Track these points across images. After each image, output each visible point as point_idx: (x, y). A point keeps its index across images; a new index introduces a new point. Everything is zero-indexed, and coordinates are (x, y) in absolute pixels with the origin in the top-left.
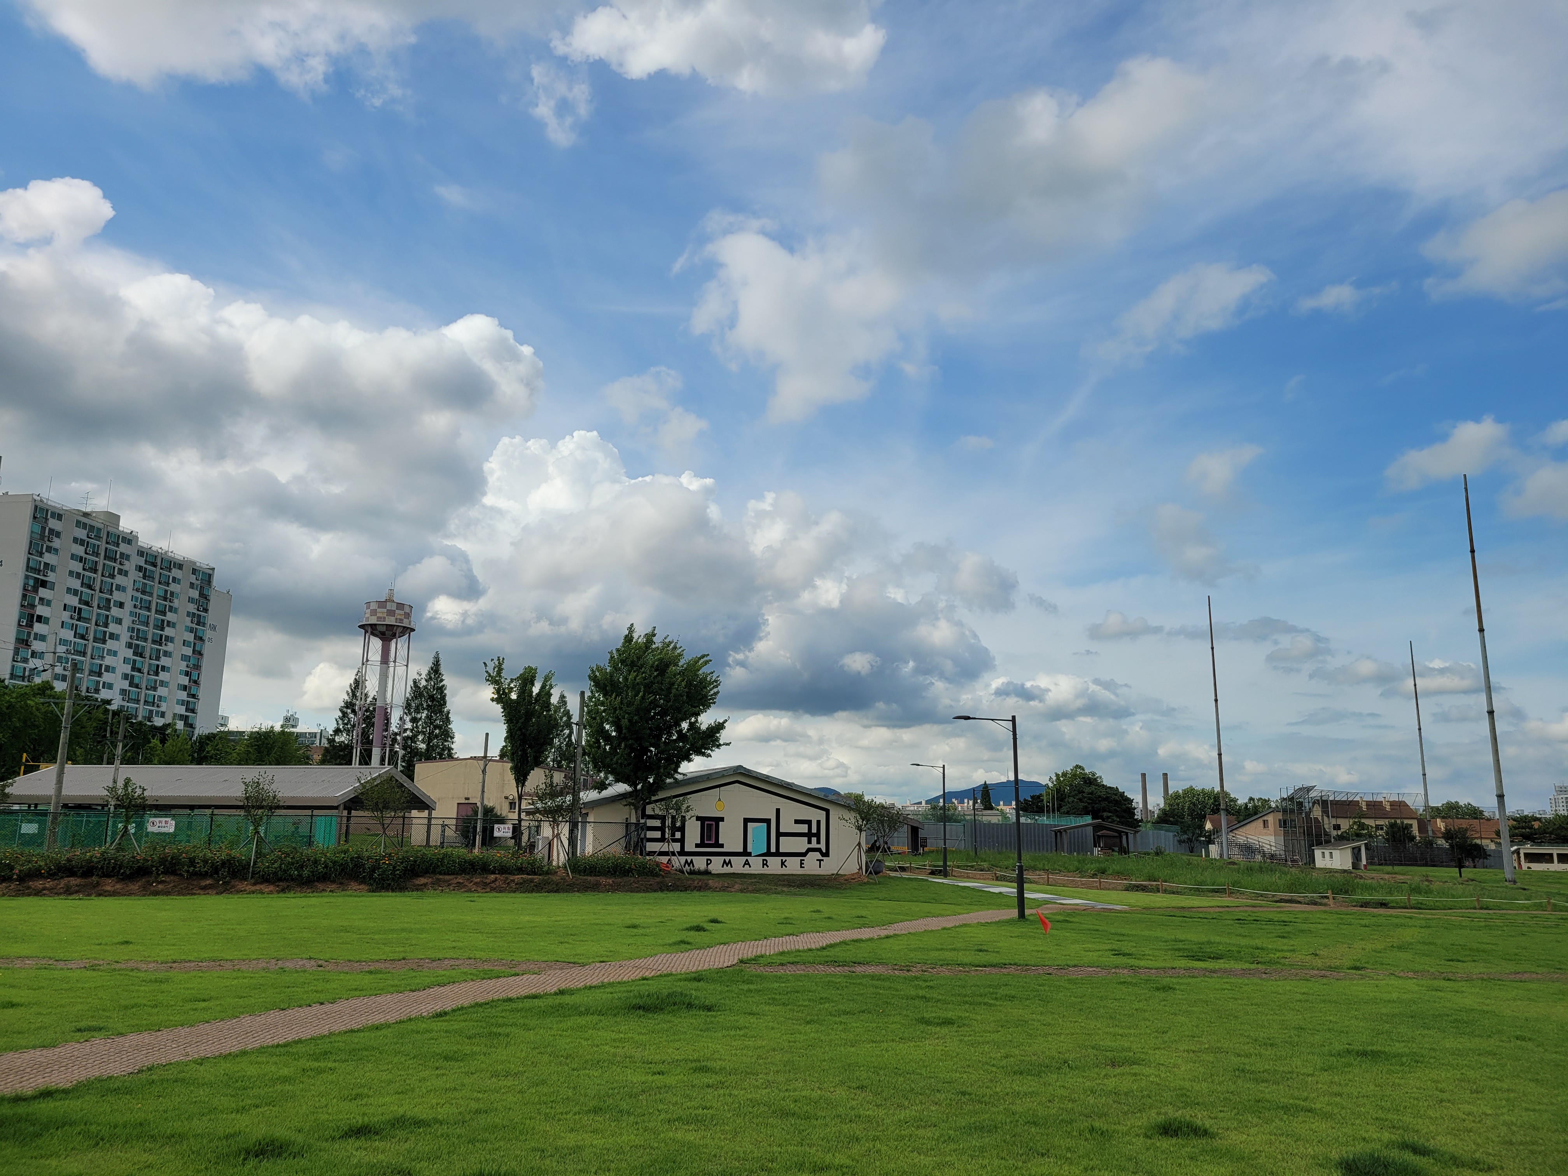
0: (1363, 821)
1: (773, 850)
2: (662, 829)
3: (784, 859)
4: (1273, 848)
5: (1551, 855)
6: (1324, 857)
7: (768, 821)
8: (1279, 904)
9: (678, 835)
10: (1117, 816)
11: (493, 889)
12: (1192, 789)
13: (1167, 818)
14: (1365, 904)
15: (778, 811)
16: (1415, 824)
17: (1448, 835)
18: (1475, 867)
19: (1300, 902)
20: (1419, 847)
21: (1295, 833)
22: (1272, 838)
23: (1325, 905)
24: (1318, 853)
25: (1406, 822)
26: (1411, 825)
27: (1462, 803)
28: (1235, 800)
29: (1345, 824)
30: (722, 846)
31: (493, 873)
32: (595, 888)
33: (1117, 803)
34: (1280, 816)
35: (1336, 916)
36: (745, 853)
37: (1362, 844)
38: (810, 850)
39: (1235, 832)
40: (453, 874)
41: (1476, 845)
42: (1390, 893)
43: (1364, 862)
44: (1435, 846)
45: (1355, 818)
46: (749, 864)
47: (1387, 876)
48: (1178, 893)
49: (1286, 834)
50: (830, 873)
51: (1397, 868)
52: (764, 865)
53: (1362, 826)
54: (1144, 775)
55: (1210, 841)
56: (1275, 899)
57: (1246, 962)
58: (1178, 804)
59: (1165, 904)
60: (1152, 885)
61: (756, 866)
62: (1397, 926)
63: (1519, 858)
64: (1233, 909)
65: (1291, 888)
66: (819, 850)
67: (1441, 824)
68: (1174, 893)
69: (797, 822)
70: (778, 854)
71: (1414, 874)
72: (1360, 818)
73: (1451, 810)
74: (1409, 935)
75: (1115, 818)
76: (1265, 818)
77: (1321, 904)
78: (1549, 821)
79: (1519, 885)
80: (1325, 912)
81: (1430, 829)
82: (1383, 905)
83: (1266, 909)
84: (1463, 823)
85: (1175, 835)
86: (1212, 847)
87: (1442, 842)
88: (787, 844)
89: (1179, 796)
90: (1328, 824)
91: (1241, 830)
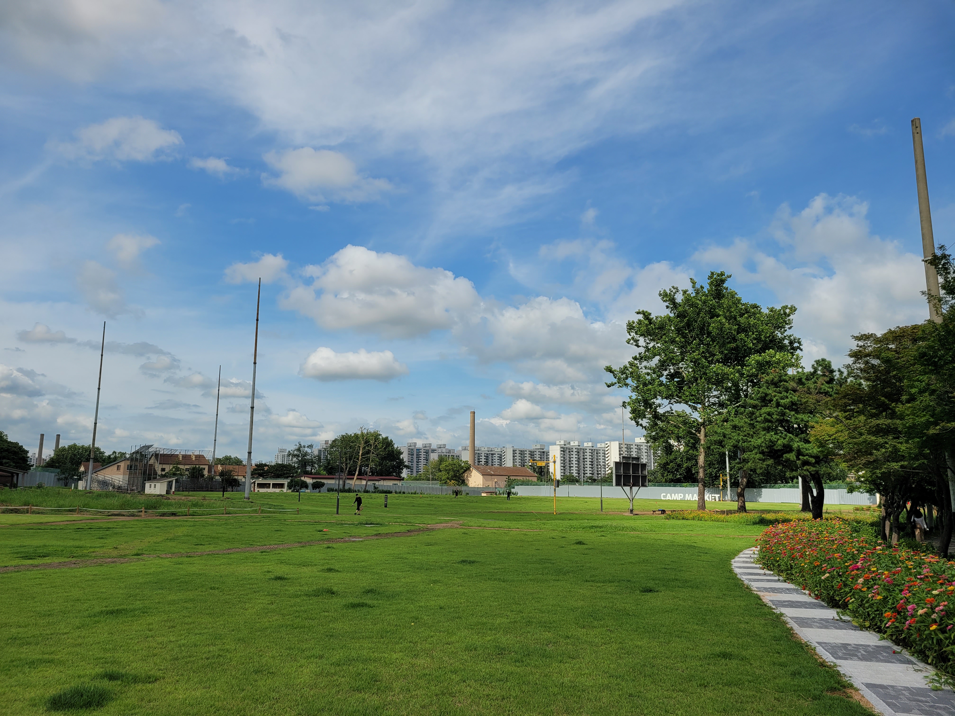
0: (179, 466)
4: (121, 483)
5: (270, 484)
6: (150, 487)
8: (110, 517)
10: (14, 462)
12: (75, 445)
13: (52, 464)
14: (163, 515)
16: (207, 467)
17: (222, 474)
18: (232, 491)
19: (124, 515)
20: (205, 481)
21: (136, 473)
22: (121, 477)
23: (139, 516)
24: (147, 485)
25: (201, 467)
26: (204, 469)
27: (232, 457)
28: (103, 453)
29: (168, 468)
33: (15, 453)
34: (128, 463)
35: (143, 523)
37: (174, 479)
39: (98, 473)
41: (235, 480)
42: (180, 507)
43: (173, 490)
44: (214, 480)
45: (174, 464)
47: (183, 498)
48: (42, 513)
49: (130, 474)
51: (191, 493)
53: (178, 469)
54: (42, 435)
55: (80, 479)
56: (109, 514)
57: (65, 557)
58: (63, 455)
59: (28, 521)
60: (24, 509)
62: (177, 526)
63: (255, 486)
64: (78, 522)
65: (122, 507)
67: (220, 468)
68: (39, 513)
71: (197, 496)
72: (177, 464)
73: (227, 460)
74: (180, 532)
75: (12, 463)
76: (119, 464)
77: (137, 516)
78: (272, 466)
79: (250, 500)
80: (138, 520)
81: (213, 470)
82: (174, 514)
83: (100, 521)
84: (231, 467)
85: (56, 475)
86: (80, 483)
87: (218, 478)
89: (65, 449)
90: (158, 468)
91: (102, 471)
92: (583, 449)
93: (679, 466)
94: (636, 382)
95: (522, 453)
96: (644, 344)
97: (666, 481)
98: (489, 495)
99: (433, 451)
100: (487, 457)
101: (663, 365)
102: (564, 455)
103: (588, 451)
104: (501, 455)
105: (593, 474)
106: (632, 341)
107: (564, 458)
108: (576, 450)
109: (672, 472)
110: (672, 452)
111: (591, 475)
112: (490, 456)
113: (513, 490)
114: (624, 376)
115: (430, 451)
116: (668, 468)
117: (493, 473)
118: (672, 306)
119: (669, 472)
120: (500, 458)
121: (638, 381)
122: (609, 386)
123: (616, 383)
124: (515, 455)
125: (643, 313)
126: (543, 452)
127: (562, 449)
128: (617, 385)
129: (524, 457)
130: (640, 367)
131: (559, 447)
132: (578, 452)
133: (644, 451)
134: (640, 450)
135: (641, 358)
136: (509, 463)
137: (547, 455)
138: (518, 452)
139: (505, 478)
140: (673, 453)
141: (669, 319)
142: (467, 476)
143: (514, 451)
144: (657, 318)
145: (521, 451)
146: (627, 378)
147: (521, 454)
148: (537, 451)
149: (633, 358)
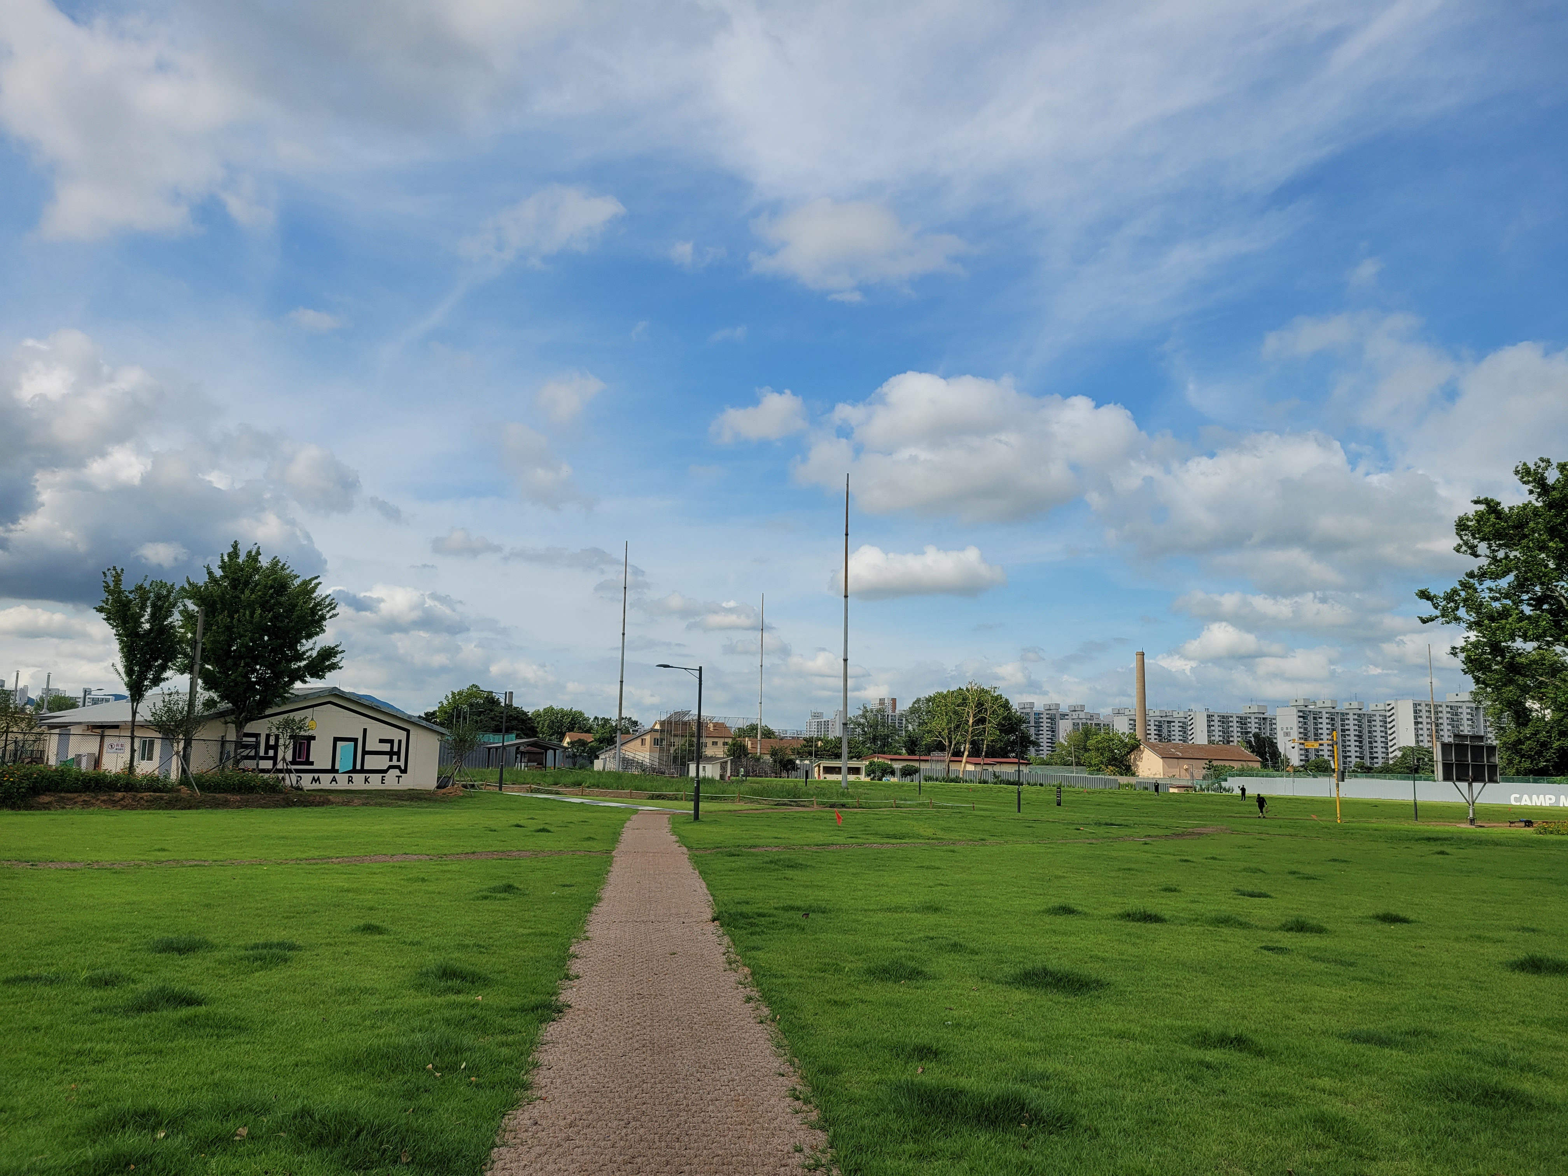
1: (358, 767)
2: (256, 746)
3: (367, 775)
4: (649, 763)
5: (840, 768)
7: (355, 740)
9: (271, 753)
11: (124, 807)
15: (365, 730)
17: (773, 752)
20: (749, 761)
21: (667, 750)
22: (647, 755)
28: (589, 719)
30: (312, 763)
31: (119, 791)
32: (224, 805)
34: (657, 735)
36: (333, 770)
38: (391, 767)
40: (76, 792)
41: (788, 760)
43: (728, 774)
44: (762, 760)
46: (335, 781)
50: (406, 788)
52: (349, 781)
55: (594, 757)
61: (342, 782)
66: (398, 767)
69: (381, 741)
70: (362, 771)
76: (644, 737)
81: (758, 746)
86: (597, 762)
88: (371, 762)
91: (624, 746)
92: (1342, 714)
93: (1544, 745)
94: (1474, 615)
95: (1225, 720)
96: (1488, 552)
97: (1518, 773)
98: (1182, 791)
99: (1063, 716)
100: (1159, 727)
101: (1521, 585)
102: (1305, 723)
103: (1351, 717)
104: (1184, 723)
105: (1362, 758)
106: (1464, 548)
107: (1305, 729)
108: (1327, 715)
109: (1529, 757)
110: (1530, 720)
111: (1358, 760)
112: (1165, 726)
113: (1224, 784)
114: (1452, 604)
115: (1058, 717)
116: (1522, 749)
117: (1180, 754)
118: (1539, 490)
119: (1523, 756)
120: (1184, 728)
121: (1478, 613)
122: (1424, 621)
123: (1437, 617)
124: (1212, 723)
125: (1487, 502)
126: (1264, 719)
127: (1301, 714)
128: (1441, 620)
129: (1229, 727)
130: (1479, 588)
131: (1295, 710)
132: (1332, 719)
133: (1465, 717)
134: (1457, 715)
135: (1483, 575)
136: (1200, 737)
137: (1271, 724)
138: (1216, 718)
139: (1203, 763)
140: (1530, 724)
141: (1536, 512)
142: (1135, 759)
143: (1208, 716)
144: (1511, 509)
145: (1223, 717)
146: (1457, 608)
147: (1223, 722)
148: (1253, 716)
149: (1467, 575)
